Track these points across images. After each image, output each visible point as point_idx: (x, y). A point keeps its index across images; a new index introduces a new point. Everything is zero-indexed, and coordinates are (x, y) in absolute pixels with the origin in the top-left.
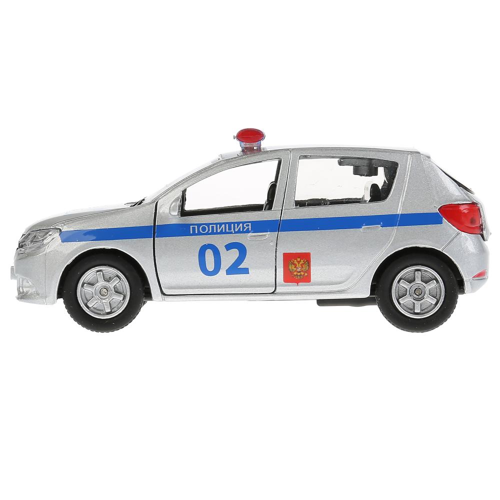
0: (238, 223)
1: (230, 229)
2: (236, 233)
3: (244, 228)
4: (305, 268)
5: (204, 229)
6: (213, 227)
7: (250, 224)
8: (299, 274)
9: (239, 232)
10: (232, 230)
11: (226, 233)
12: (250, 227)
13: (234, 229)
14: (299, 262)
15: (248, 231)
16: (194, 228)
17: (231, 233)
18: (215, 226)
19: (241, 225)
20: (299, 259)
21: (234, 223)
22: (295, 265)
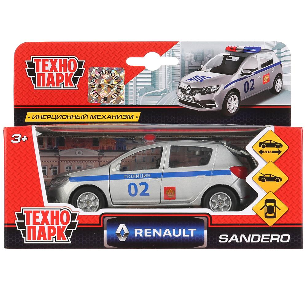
0: (145, 174)
1: (141, 176)
2: (144, 178)
3: (147, 176)
4: (173, 193)
5: (130, 176)
6: (134, 176)
7: (150, 174)
8: (170, 196)
9: (145, 178)
10: (142, 177)
11: (140, 178)
12: (150, 176)
13: (143, 177)
14: (170, 191)
15: (149, 177)
16: (126, 176)
17: (142, 178)
18: (135, 175)
19: (146, 175)
20: (170, 190)
21: (143, 174)
22: (169, 192)
